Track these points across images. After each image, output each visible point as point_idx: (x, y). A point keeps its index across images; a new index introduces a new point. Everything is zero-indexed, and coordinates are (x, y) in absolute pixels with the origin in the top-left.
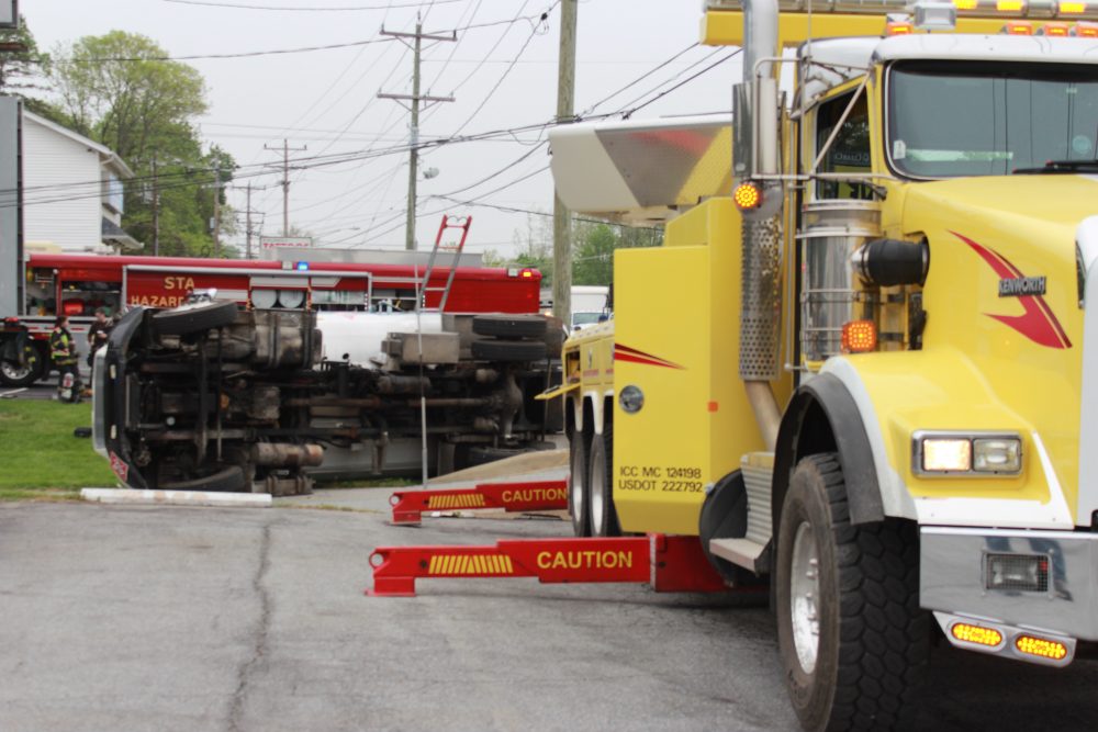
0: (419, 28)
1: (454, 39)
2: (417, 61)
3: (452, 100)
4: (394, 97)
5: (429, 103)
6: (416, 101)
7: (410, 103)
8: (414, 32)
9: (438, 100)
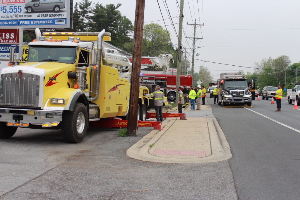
0: (195, 23)
1: (203, 25)
2: (195, 30)
3: (202, 38)
4: (190, 38)
5: (197, 39)
6: (194, 39)
7: (193, 39)
8: (194, 23)
9: (199, 38)
